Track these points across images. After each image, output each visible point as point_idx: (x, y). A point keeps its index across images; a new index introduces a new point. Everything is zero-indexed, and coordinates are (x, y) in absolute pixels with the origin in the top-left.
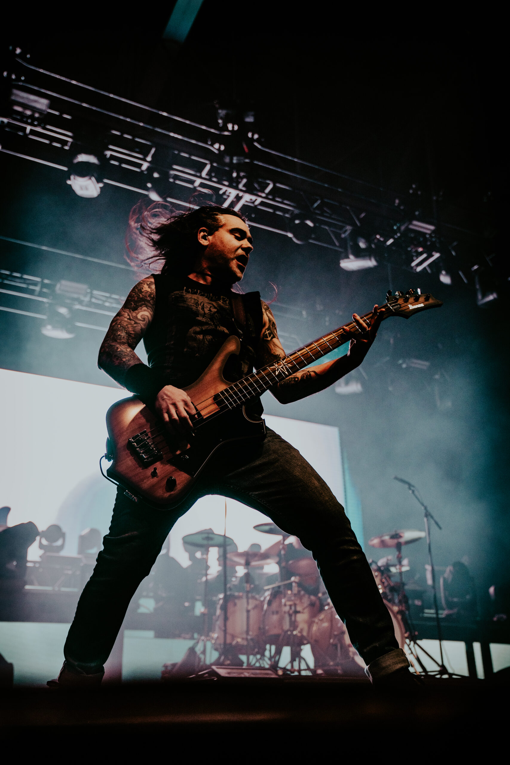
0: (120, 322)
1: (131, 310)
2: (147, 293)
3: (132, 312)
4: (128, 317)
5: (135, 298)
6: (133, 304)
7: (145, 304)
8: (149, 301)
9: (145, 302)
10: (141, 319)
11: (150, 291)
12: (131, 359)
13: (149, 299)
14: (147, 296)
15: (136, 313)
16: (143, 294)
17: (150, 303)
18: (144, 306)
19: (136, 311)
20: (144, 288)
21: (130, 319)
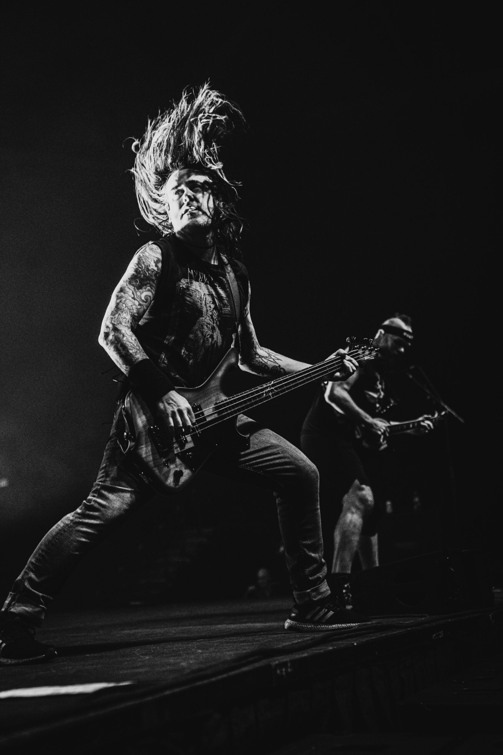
0: (125, 301)
1: (136, 288)
2: (153, 273)
3: (137, 290)
4: (133, 296)
5: (142, 275)
6: (139, 281)
7: (149, 284)
8: (153, 281)
9: (150, 281)
10: (145, 300)
11: (156, 270)
12: (137, 352)
13: (154, 278)
14: (153, 275)
15: (140, 292)
16: (150, 272)
17: (154, 282)
18: (148, 285)
19: (141, 290)
20: (151, 266)
21: (134, 298)
